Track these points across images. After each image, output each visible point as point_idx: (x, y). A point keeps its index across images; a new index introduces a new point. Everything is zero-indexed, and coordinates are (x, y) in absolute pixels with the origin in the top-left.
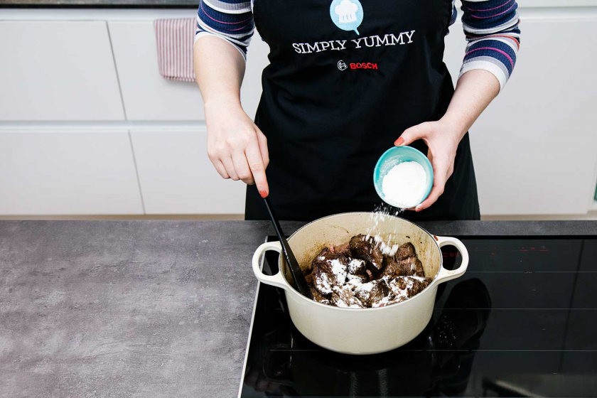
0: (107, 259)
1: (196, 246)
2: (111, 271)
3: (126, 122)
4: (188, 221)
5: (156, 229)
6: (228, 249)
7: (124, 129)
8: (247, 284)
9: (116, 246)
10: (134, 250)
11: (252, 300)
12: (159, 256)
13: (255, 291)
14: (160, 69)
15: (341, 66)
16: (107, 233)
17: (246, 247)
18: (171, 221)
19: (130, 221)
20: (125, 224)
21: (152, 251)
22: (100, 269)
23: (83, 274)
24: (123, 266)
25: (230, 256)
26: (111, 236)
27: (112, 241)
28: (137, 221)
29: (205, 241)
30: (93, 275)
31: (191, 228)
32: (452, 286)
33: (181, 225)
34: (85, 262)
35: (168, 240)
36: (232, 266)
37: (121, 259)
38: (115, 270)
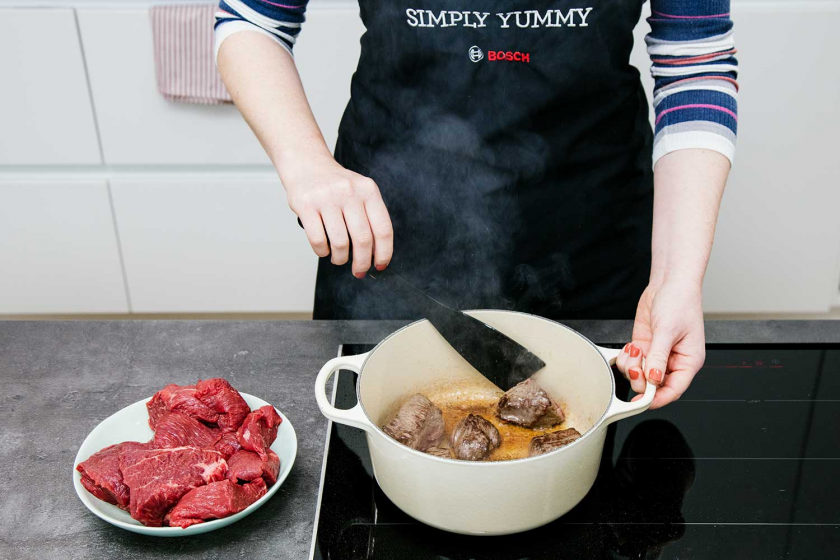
0: (89, 381)
1: (230, 361)
2: (95, 400)
3: (102, 166)
4: (215, 321)
5: (164, 334)
6: (279, 365)
7: (98, 178)
8: (312, 420)
9: (103, 361)
10: (131, 367)
11: (321, 444)
12: (171, 376)
13: (326, 430)
14: (159, 84)
15: (475, 54)
16: (88, 341)
17: (309, 362)
18: (189, 322)
19: (124, 322)
20: (116, 327)
21: (160, 369)
22: (79, 397)
23: (52, 405)
24: (115, 392)
25: (284, 376)
26: (93, 345)
27: (95, 352)
28: (135, 321)
29: (244, 353)
30: (67, 406)
31: (221, 332)
32: (631, 427)
33: (206, 327)
34: (54, 386)
35: (184, 350)
36: (286, 391)
37: (111, 382)
38: (103, 399)
